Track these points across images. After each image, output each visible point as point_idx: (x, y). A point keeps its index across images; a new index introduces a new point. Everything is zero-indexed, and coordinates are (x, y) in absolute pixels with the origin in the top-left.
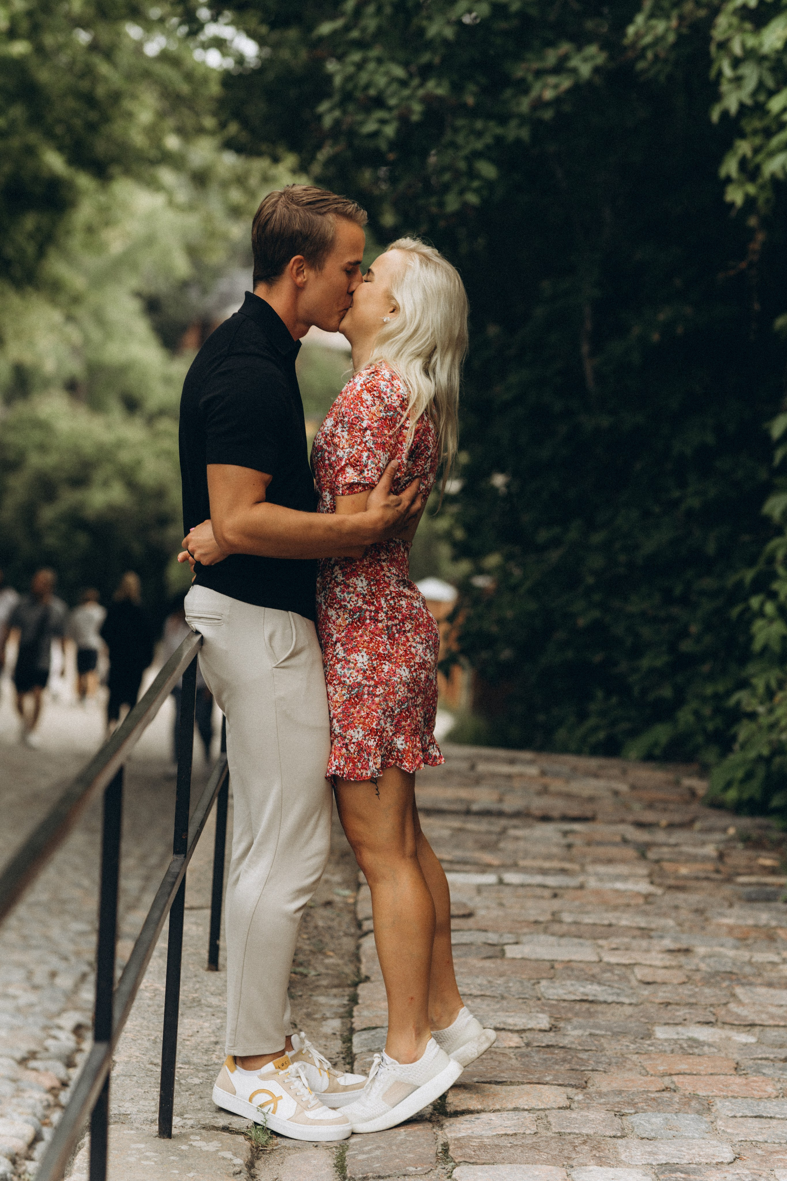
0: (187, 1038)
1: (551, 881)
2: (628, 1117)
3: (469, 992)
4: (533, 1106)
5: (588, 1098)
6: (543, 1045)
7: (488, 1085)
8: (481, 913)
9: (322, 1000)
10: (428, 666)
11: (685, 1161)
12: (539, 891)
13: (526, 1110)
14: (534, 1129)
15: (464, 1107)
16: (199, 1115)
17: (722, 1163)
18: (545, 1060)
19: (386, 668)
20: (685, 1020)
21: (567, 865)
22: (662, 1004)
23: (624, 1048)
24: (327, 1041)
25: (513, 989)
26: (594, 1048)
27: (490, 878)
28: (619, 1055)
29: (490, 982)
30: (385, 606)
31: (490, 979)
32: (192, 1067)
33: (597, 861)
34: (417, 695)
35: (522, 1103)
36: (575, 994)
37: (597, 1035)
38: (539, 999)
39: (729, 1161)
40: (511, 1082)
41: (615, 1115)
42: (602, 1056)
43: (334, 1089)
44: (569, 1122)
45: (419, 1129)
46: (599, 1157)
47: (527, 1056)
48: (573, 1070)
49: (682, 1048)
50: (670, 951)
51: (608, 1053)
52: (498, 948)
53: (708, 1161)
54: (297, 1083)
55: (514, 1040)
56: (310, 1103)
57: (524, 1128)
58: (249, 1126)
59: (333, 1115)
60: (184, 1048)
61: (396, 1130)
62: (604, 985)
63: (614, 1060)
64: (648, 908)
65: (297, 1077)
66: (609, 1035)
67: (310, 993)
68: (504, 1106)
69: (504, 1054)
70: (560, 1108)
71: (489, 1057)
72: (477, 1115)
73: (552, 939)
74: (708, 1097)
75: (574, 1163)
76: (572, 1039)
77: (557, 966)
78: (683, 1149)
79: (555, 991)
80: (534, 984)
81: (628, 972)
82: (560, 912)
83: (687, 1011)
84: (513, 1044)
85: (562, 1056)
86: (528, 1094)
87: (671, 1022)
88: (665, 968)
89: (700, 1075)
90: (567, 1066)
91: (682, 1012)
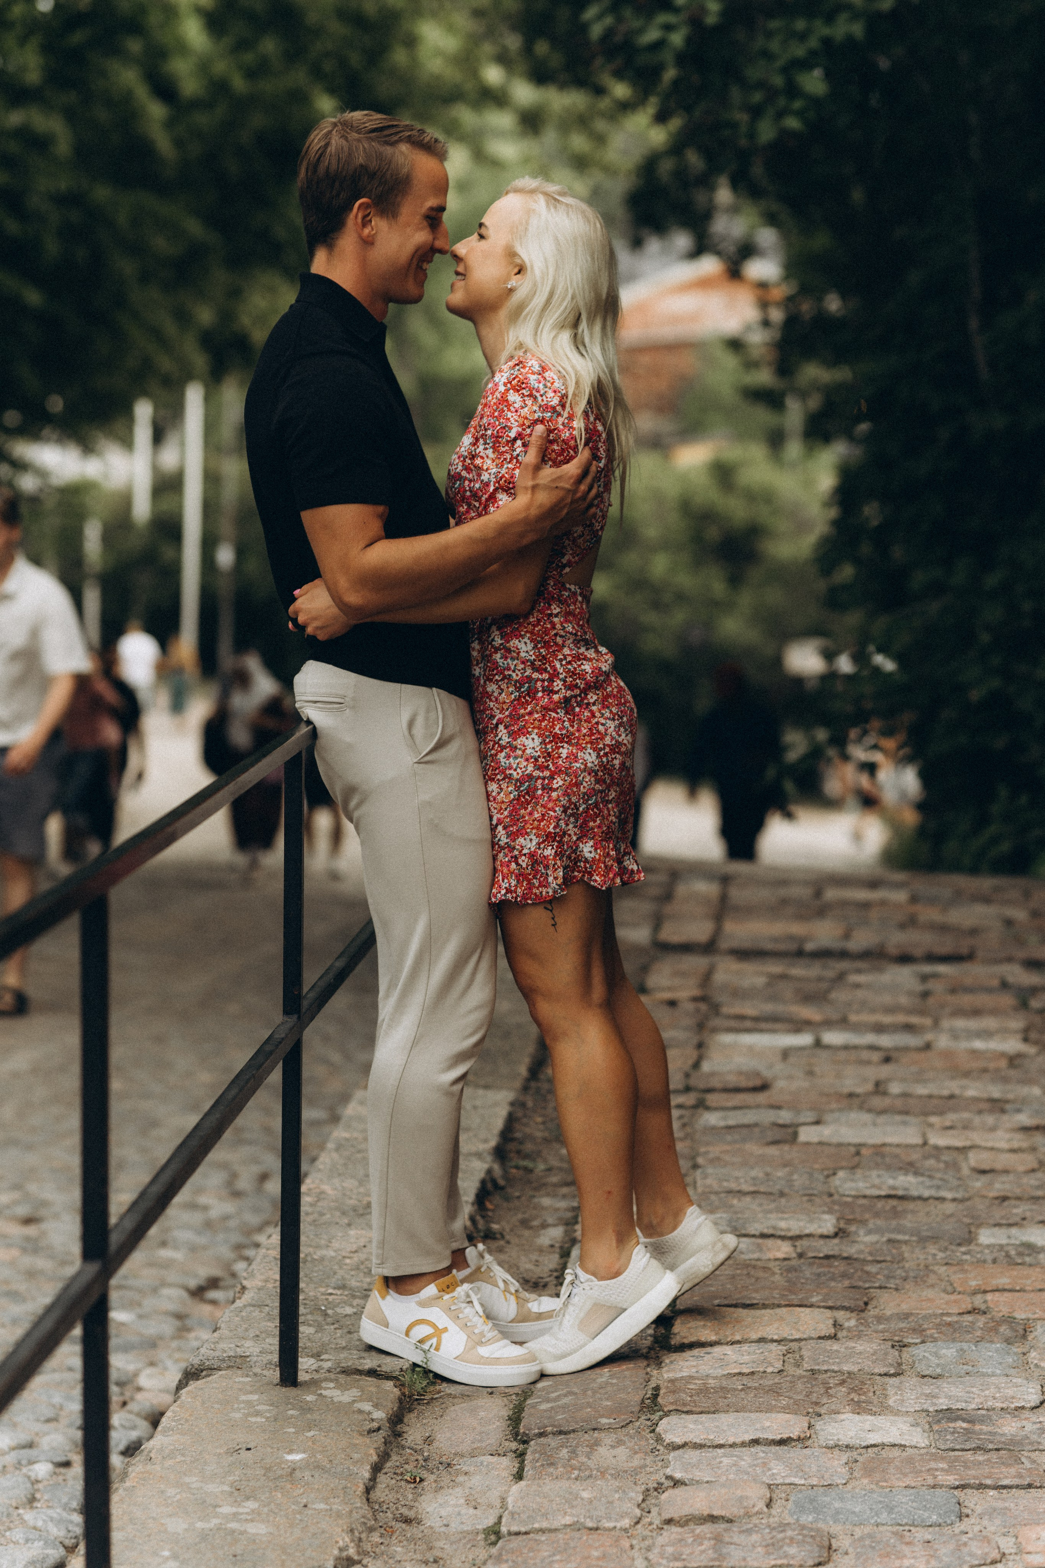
0: (348, 1255)
1: (886, 1041)
2: (910, 1349)
3: (738, 1189)
4: (785, 1335)
5: (862, 1324)
6: (821, 1255)
7: (732, 1309)
8: (780, 1084)
9: (546, 1201)
10: (623, 749)
11: (973, 1406)
12: (865, 1055)
13: (776, 1341)
14: (779, 1365)
15: (693, 1339)
16: (342, 1356)
17: (1023, 1408)
18: (819, 1275)
19: (564, 752)
20: (1024, 1219)
21: (914, 1020)
22: (997, 1198)
23: (930, 1257)
24: (540, 1255)
25: (796, 1183)
26: (888, 1258)
27: (805, 1039)
28: (922, 1267)
29: (767, 1174)
30: (561, 671)
31: (768, 1169)
32: (346, 1293)
33: (960, 1012)
34: (608, 788)
35: (772, 1331)
36: (879, 1188)
37: (898, 1241)
38: (831, 1195)
39: (1033, 1404)
40: (764, 1304)
41: (893, 1346)
42: (899, 1268)
43: (524, 1317)
44: (828, 1356)
45: (628, 1369)
46: (859, 1402)
47: (796, 1270)
48: (854, 1287)
49: (1008, 1256)
50: (1025, 1129)
51: (907, 1265)
52: (790, 1130)
53: (1004, 1405)
54: (468, 1311)
55: (784, 1249)
56: (484, 1336)
57: (765, 1365)
58: (404, 1368)
59: (516, 1351)
60: (341, 1268)
61: (598, 1371)
62: (922, 1175)
63: (912, 1274)
64: (1012, 1073)
65: (469, 1302)
66: (914, 1241)
67: (531, 1193)
68: (745, 1337)
69: (765, 1269)
70: (820, 1338)
71: (745, 1272)
72: (709, 1349)
73: (866, 1117)
74: (1028, 1320)
75: (823, 1411)
76: (862, 1247)
77: (864, 1151)
78: (974, 1390)
79: (853, 1185)
80: (828, 1176)
81: (960, 1158)
82: (889, 1080)
83: (1026, 1207)
84: (780, 1255)
85: (842, 1269)
86: (782, 1319)
87: (1004, 1222)
88: (1013, 1151)
89: (1024, 1291)
90: (847, 1283)
91: (1020, 1209)
